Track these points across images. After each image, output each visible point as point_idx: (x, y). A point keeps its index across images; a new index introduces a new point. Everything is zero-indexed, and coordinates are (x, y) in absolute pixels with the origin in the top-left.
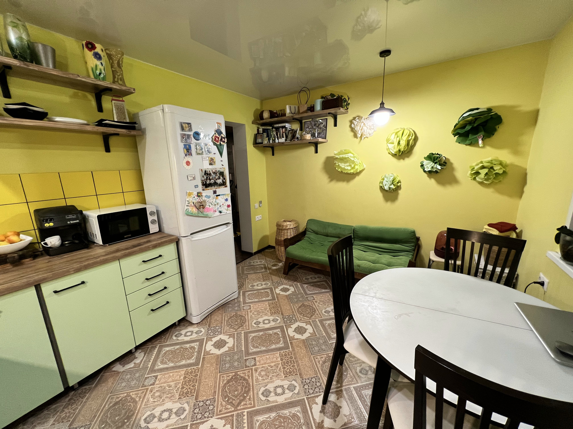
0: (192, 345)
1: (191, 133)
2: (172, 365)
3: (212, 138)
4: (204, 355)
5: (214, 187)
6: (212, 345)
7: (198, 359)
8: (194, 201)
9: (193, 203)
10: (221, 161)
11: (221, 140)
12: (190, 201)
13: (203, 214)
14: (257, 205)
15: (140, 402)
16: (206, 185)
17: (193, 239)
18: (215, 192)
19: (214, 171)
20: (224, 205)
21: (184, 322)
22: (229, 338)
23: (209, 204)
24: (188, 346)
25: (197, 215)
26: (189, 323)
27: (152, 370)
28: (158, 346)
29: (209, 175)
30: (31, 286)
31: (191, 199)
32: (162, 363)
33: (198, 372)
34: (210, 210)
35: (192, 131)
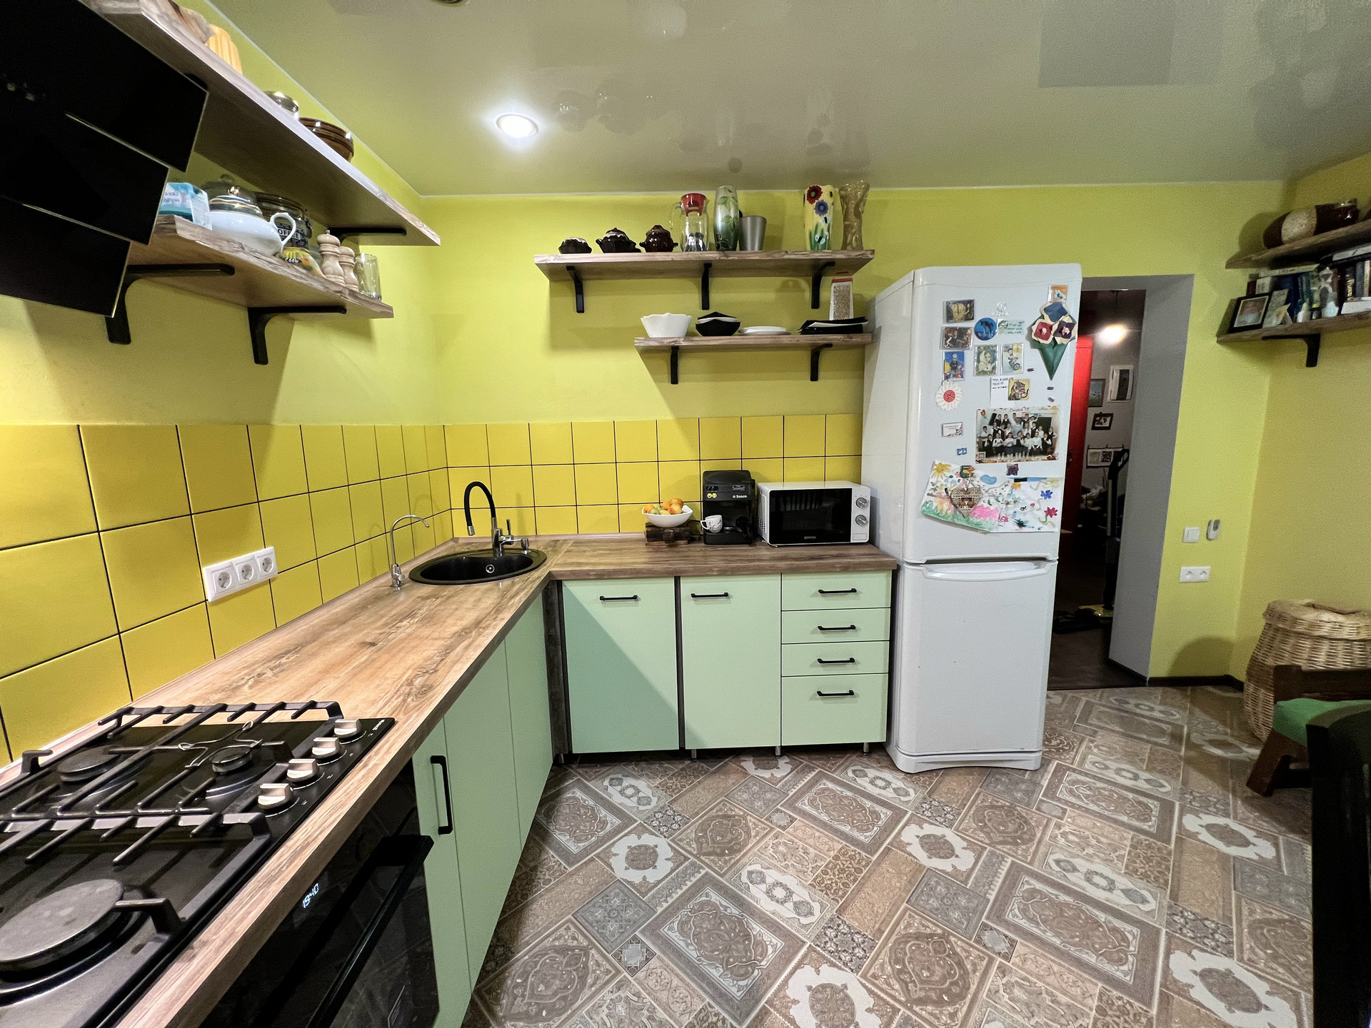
0: (878, 808)
1: (971, 325)
2: (825, 818)
3: (1030, 330)
4: (890, 844)
5: (1014, 455)
6: (918, 837)
7: (877, 842)
8: (949, 486)
9: (946, 489)
10: (1049, 388)
11: (1059, 331)
12: (939, 484)
13: (968, 521)
14: (1195, 532)
15: (755, 841)
16: (988, 450)
17: (930, 575)
18: (1013, 470)
19: (1019, 415)
20: (1037, 506)
21: (879, 751)
22: (964, 848)
23: (988, 498)
24: (868, 804)
25: (949, 519)
26: (889, 763)
27: (791, 804)
28: (817, 771)
29: (1003, 426)
30: (669, 577)
31: (941, 481)
32: (811, 802)
33: (865, 866)
34: (990, 514)
35: (973, 319)
